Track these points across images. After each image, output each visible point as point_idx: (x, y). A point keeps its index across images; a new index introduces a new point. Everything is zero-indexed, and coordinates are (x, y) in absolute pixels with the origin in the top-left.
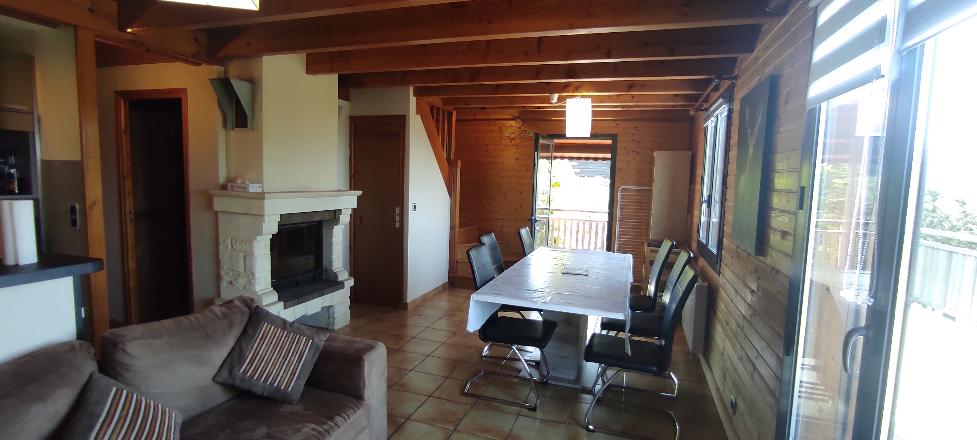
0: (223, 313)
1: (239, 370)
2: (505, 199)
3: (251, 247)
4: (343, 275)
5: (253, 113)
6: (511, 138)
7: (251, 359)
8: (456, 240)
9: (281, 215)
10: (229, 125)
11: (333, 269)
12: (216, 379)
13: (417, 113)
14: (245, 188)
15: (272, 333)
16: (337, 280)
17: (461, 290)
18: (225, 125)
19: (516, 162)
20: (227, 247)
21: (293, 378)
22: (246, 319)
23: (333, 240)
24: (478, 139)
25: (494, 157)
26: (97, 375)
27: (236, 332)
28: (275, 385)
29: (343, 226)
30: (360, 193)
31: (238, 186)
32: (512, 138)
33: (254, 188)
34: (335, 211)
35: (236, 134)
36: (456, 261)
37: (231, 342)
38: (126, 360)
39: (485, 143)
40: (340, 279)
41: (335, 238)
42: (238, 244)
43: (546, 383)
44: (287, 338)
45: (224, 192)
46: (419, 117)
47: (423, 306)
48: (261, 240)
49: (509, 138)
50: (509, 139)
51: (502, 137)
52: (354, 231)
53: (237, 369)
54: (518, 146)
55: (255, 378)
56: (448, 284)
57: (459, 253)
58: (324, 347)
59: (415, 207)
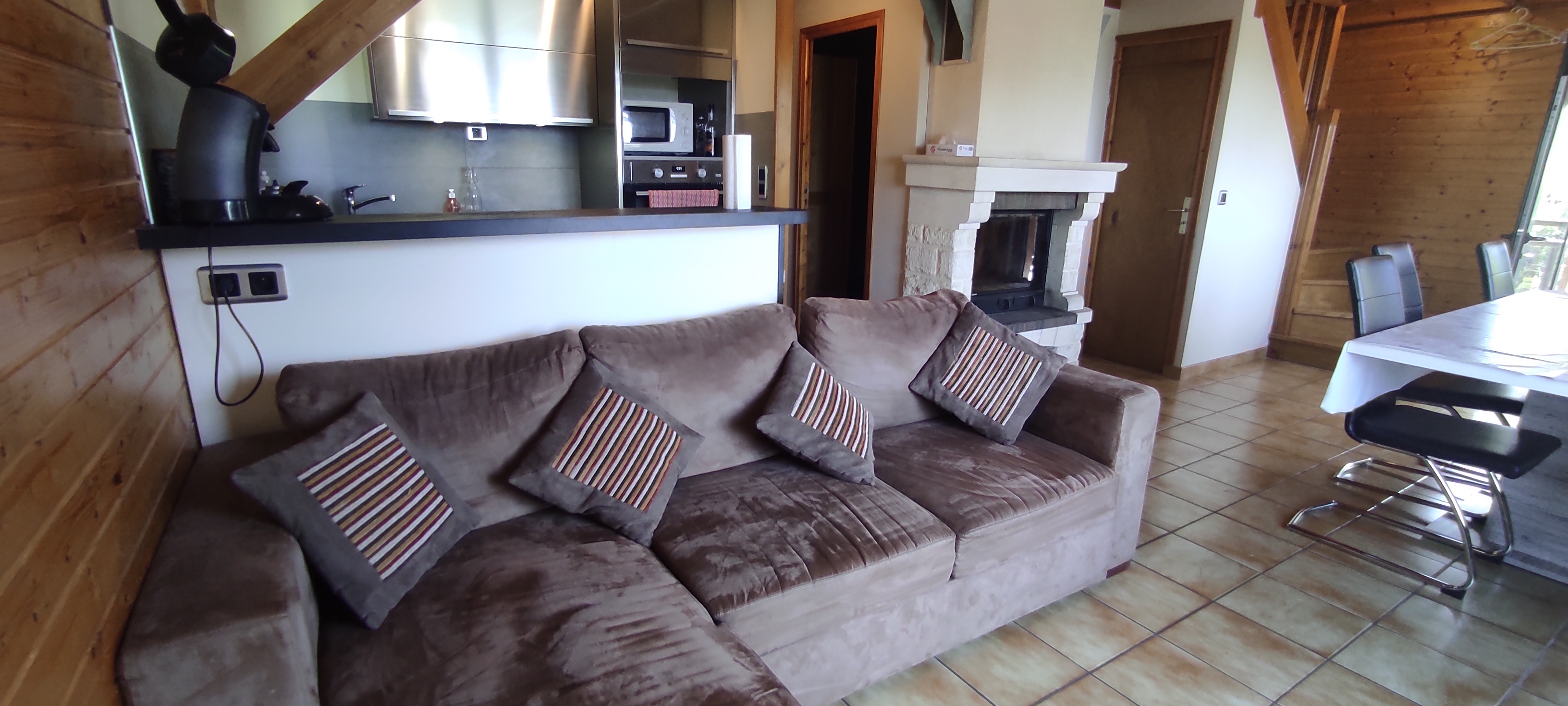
0: (925, 305)
1: (941, 382)
2: (1442, 193)
3: (951, 238)
4: (1077, 304)
5: (972, 35)
6: (1486, 55)
7: (957, 371)
8: (1301, 271)
9: (997, 193)
10: (936, 59)
11: (1062, 291)
12: (912, 388)
13: (1257, 14)
14: (950, 151)
15: (987, 342)
16: (1065, 309)
17: (1294, 366)
18: (930, 58)
19: (1491, 110)
20: (917, 239)
21: (1009, 410)
22: (953, 319)
23: (1067, 244)
24: (1391, 65)
25: (1428, 102)
26: (798, 345)
27: (941, 332)
28: (985, 413)
29: (1087, 222)
30: (1123, 166)
31: (941, 148)
32: (1490, 54)
33: (963, 151)
34: (1077, 194)
35: (947, 70)
36: (1293, 310)
37: (933, 345)
38: (825, 335)
39: (1409, 72)
40: (1070, 309)
41: (1070, 242)
42: (933, 235)
43: (1497, 561)
44: (1006, 353)
45: (921, 157)
46: (1260, 22)
47: (1211, 379)
48: (964, 230)
49: (1480, 54)
50: (1483, 57)
51: (1460, 54)
52: (1100, 234)
53: (938, 380)
54: (1504, 72)
55: (960, 397)
56: (1265, 353)
57: (1302, 296)
58: (1058, 378)
59: (1224, 199)
